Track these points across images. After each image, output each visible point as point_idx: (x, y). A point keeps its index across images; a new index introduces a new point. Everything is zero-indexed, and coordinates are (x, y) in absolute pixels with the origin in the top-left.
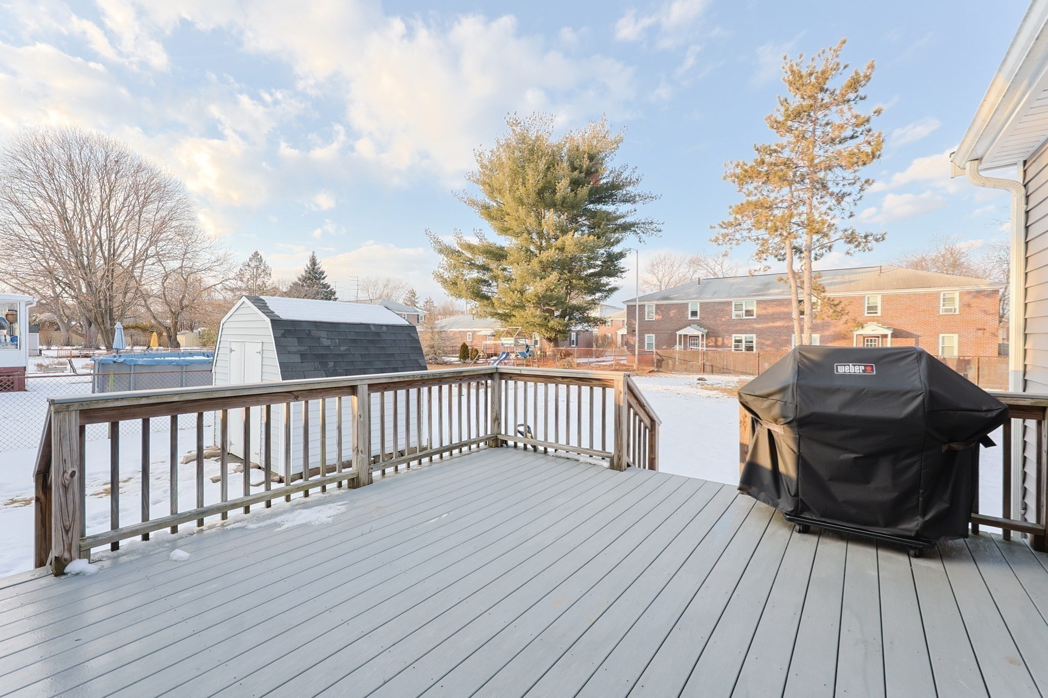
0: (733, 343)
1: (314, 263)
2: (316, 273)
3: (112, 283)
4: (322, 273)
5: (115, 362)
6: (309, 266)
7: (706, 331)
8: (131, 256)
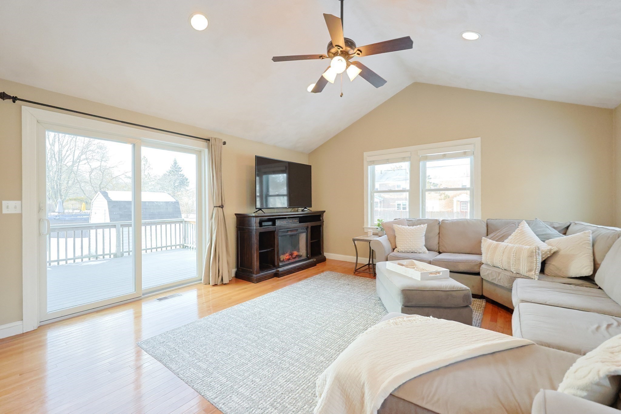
0: (396, 206)
1: (175, 163)
2: (176, 168)
3: (61, 176)
4: (180, 168)
5: (55, 219)
6: (173, 164)
7: (383, 199)
8: (72, 160)
